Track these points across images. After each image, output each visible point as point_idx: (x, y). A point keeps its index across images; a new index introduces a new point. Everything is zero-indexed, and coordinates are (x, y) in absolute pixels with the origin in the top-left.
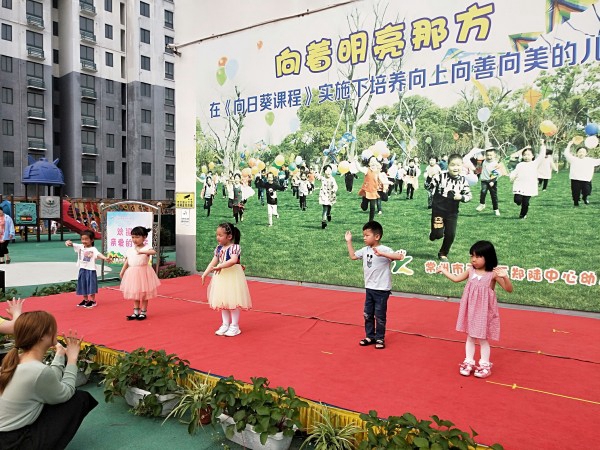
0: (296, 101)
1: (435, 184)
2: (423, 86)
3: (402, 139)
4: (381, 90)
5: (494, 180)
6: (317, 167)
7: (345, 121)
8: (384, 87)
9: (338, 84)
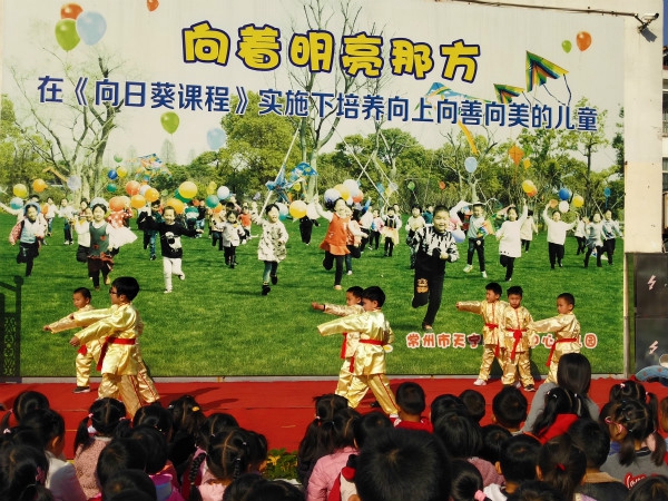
0: (221, 104)
1: (418, 239)
2: (405, 120)
3: (380, 181)
4: (351, 113)
5: (481, 239)
6: (254, 205)
7: (300, 146)
8: (356, 111)
9: (289, 93)
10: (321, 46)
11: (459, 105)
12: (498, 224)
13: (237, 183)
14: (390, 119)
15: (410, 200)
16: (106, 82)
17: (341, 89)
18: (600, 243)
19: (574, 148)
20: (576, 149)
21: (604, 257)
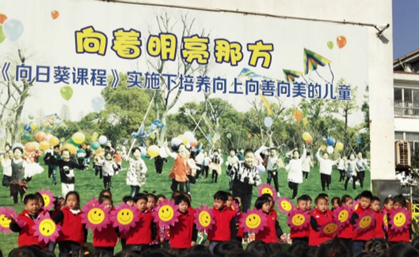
0: (101, 81)
1: (234, 171)
2: (225, 92)
3: (208, 132)
4: (189, 88)
5: (276, 171)
6: (124, 148)
7: (155, 109)
8: (192, 86)
9: (147, 74)
10: (168, 44)
11: (260, 83)
12: (287, 161)
13: (112, 133)
14: (214, 92)
15: (229, 145)
16: (23, 66)
17: (182, 72)
18: (354, 174)
19: (336, 111)
20: (338, 112)
21: (357, 183)
